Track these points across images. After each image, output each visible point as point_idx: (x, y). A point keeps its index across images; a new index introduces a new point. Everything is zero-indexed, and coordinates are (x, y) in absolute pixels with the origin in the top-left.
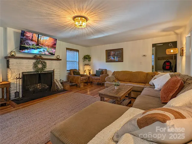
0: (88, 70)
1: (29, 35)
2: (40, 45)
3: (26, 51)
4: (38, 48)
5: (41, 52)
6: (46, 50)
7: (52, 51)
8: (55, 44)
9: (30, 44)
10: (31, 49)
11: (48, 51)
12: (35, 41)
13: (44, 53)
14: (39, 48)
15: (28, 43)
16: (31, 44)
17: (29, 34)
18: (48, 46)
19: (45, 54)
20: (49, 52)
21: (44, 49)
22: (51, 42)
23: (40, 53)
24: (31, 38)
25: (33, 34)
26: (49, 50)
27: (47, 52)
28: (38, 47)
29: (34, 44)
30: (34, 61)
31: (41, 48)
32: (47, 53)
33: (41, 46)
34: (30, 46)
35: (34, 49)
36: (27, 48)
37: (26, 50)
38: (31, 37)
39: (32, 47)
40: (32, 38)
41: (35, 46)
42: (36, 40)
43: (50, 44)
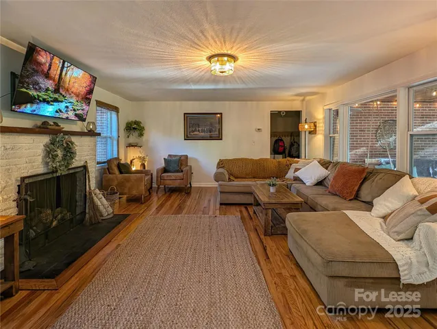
0: (140, 158)
1: (43, 61)
2: (61, 91)
3: (28, 108)
4: (56, 100)
5: (61, 111)
6: (70, 108)
7: (83, 110)
8: (90, 92)
9: (40, 88)
10: (40, 101)
11: (74, 110)
12: (54, 81)
13: (65, 116)
14: (59, 99)
15: (38, 84)
16: (43, 86)
17: (45, 56)
18: (77, 96)
19: (67, 118)
20: (77, 112)
21: (68, 104)
22: (85, 85)
23: (57, 115)
24: (46, 70)
25: (52, 59)
26: (76, 108)
27: (72, 112)
28: (56, 96)
29: (50, 88)
30: (45, 139)
31: (62, 102)
32: (71, 115)
33: (64, 93)
34: (40, 94)
35: (48, 103)
36: (32, 100)
37: (29, 105)
38: (48, 65)
39: (45, 97)
40: (50, 68)
41: (52, 96)
42: (57, 77)
43: (81, 89)
